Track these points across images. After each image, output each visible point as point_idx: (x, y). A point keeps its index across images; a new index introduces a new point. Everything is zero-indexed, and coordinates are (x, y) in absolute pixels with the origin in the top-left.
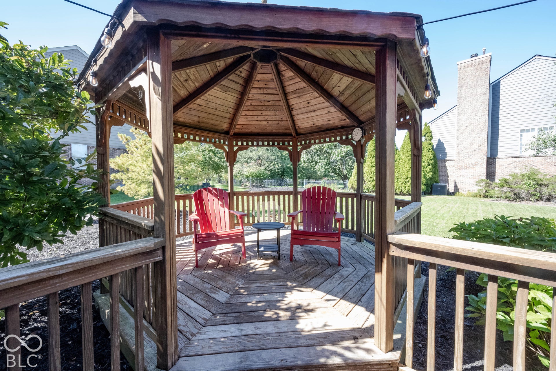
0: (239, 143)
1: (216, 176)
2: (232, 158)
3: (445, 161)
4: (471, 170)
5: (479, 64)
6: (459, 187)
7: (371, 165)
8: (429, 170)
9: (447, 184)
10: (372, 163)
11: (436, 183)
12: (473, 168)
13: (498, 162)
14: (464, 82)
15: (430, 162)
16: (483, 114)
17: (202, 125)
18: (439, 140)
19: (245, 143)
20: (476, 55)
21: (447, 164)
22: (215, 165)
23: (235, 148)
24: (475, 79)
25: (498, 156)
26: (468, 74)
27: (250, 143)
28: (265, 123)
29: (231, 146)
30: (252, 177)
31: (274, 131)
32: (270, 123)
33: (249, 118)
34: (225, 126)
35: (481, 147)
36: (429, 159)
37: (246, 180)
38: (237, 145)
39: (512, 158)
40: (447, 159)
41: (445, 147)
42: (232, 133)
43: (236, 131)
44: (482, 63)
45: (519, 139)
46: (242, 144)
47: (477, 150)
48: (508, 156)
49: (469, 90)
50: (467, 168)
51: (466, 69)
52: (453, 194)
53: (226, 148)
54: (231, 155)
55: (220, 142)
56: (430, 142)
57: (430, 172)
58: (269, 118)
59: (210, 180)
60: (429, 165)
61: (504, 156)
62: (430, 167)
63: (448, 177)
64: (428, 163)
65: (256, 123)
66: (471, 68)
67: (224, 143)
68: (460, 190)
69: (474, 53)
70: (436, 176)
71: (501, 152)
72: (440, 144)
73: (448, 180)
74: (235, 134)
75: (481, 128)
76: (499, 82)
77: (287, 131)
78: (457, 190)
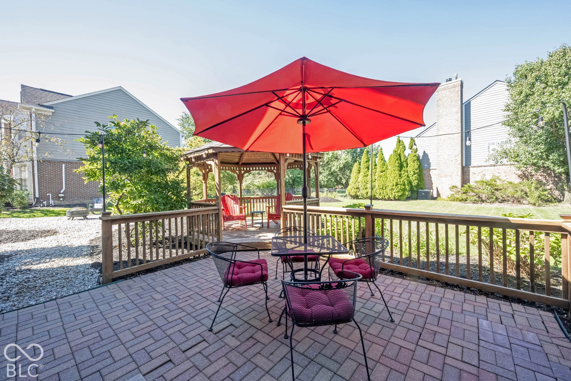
0: (245, 169)
1: (230, 187)
2: (241, 178)
3: (430, 170)
4: (449, 178)
5: (452, 87)
6: (440, 193)
7: (364, 175)
8: (414, 179)
9: (432, 190)
10: (365, 173)
11: (422, 189)
12: (451, 176)
13: (472, 170)
14: (441, 102)
15: (415, 171)
16: (457, 129)
17: (224, 161)
18: (424, 152)
19: (248, 169)
20: (450, 80)
21: (431, 172)
22: (230, 177)
23: (243, 172)
24: (449, 100)
25: (472, 165)
26: (444, 95)
27: (251, 169)
28: (259, 158)
29: (240, 171)
30: (263, 187)
31: (265, 161)
32: (262, 157)
33: (250, 155)
34: (237, 160)
35: (456, 158)
36: (414, 169)
37: (257, 190)
38: (244, 170)
39: (481, 166)
40: (431, 168)
41: (429, 158)
42: (240, 163)
43: (243, 162)
44: (455, 87)
45: (487, 150)
46: (247, 169)
47: (453, 161)
48: (479, 165)
49: (445, 109)
50: (446, 176)
51: (442, 92)
52: (435, 199)
53: (237, 172)
54: (240, 176)
55: (234, 169)
56: (415, 154)
57: (416, 180)
58: (261, 155)
59: (225, 191)
60: (415, 174)
61: (476, 165)
62: (416, 175)
63: (432, 184)
64: (414, 172)
65: (254, 158)
66: (446, 91)
67: (236, 169)
68: (441, 196)
69: (448, 78)
70: (421, 184)
71: (474, 162)
72: (425, 155)
73: (432, 186)
74: (243, 164)
75: (456, 142)
76: (470, 102)
77: (272, 161)
78: (439, 195)
